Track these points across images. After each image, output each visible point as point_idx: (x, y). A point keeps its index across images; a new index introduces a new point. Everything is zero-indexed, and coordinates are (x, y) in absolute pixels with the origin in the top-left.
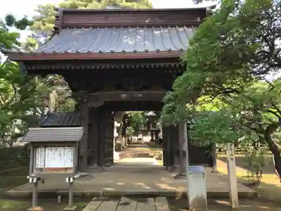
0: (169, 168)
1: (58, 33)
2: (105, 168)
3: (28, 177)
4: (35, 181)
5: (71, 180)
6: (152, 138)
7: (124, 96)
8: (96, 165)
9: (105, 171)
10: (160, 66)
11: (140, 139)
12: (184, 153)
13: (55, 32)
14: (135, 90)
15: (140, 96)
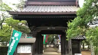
7: (48, 28)
11: (50, 46)
12: (71, 49)
13: (25, 7)
14: (52, 26)
15: (54, 28)
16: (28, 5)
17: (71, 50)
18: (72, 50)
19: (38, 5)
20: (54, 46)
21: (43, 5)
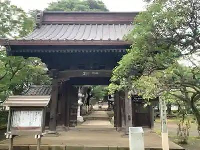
0: (119, 129)
1: (39, 29)
2: (70, 128)
3: (6, 134)
4: (11, 138)
5: (39, 137)
7: (85, 74)
8: (63, 126)
9: (69, 130)
11: (100, 107)
12: (129, 117)
13: (37, 28)
14: (93, 69)
15: (97, 73)
16: (44, 24)
17: (130, 119)
18: (132, 119)
19: (65, 24)
20: (109, 108)
21: (77, 24)
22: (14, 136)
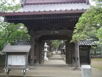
1: (23, 7)
3: (4, 69)
4: (7, 71)
5: (24, 71)
6: (61, 52)
8: (38, 63)
10: (67, 17)
14: (55, 30)
15: (58, 32)
19: (38, 4)
21: (44, 4)
22: (9, 70)
